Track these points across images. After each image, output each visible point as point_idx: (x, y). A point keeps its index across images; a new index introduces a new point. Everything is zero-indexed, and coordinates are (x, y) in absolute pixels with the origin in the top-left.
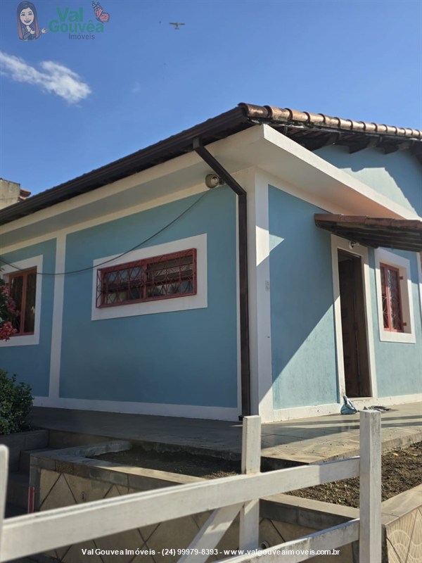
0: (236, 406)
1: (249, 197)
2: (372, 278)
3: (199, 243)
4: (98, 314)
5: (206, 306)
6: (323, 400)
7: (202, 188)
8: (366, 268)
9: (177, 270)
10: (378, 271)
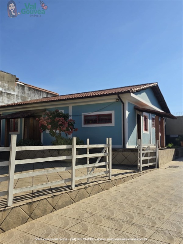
0: (121, 145)
1: (125, 104)
2: (142, 119)
3: (113, 112)
4: (83, 126)
5: (114, 125)
6: (134, 145)
7: (114, 101)
8: (141, 117)
9: (107, 117)
10: (143, 117)
